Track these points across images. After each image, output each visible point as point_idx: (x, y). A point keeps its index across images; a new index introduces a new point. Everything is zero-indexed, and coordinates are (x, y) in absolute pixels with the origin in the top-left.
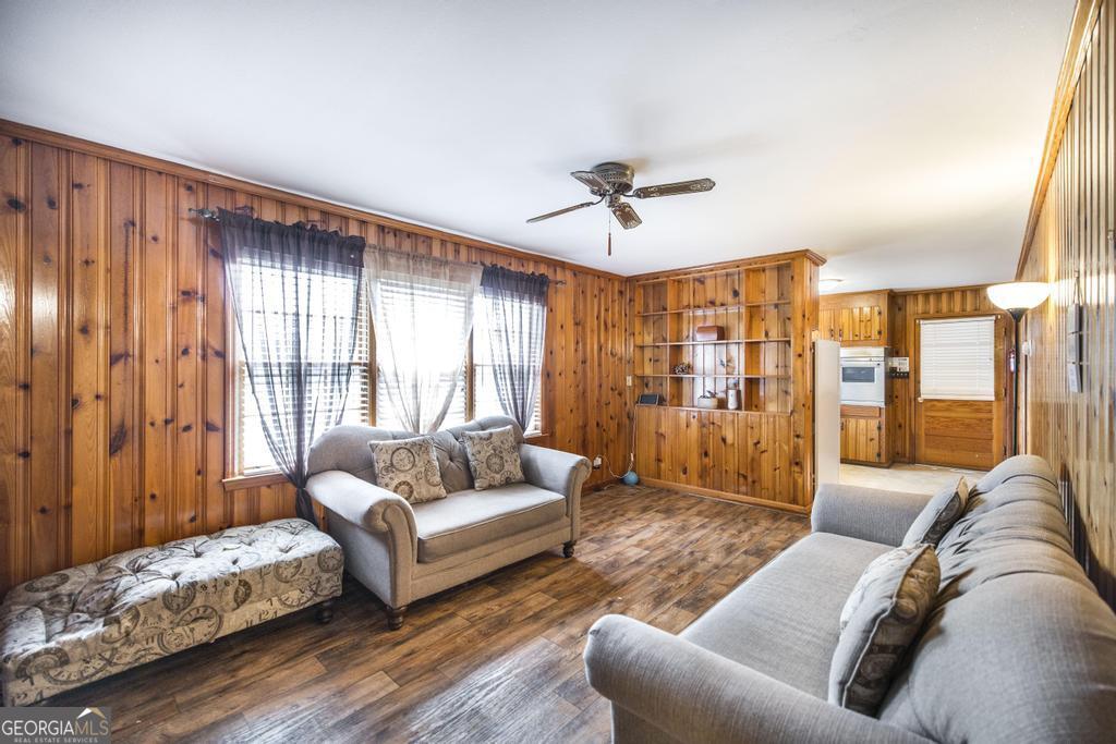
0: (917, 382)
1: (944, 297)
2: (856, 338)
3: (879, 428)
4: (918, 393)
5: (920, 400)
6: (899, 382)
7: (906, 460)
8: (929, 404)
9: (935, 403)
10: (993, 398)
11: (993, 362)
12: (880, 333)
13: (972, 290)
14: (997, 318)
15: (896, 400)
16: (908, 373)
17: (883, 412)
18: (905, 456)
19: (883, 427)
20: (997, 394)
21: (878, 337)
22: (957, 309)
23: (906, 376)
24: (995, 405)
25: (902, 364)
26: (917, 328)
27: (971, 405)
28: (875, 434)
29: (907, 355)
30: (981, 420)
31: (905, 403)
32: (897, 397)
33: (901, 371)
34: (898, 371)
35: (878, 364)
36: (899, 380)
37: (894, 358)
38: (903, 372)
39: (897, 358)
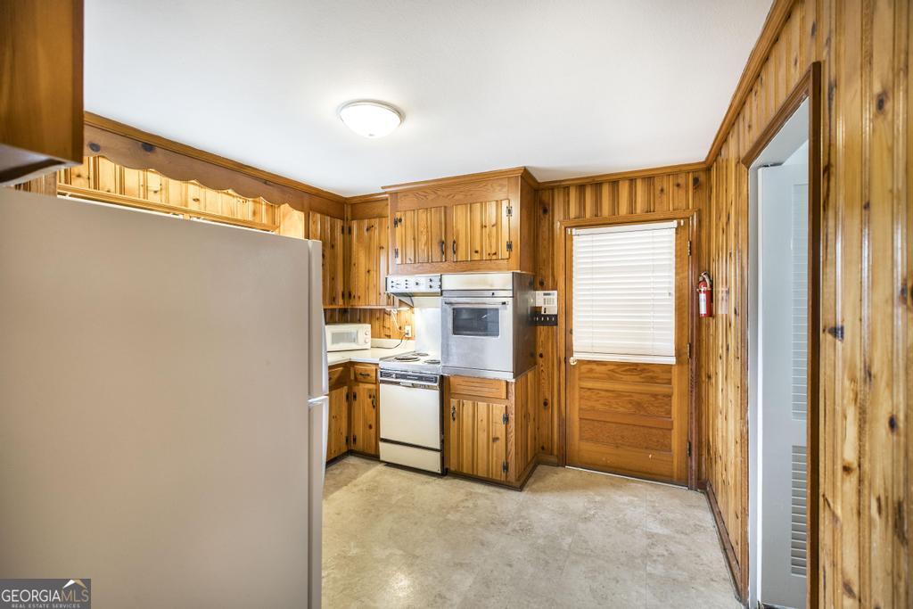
0: (569, 332)
1: (606, 190)
2: (477, 257)
3: (506, 419)
4: (569, 350)
5: (572, 361)
6: (542, 330)
7: (554, 459)
8: (584, 368)
9: (594, 366)
10: (673, 361)
11: (673, 298)
12: (509, 246)
13: (644, 178)
14: (679, 223)
15: (540, 361)
16: (556, 316)
17: (512, 389)
18: (552, 454)
19: (512, 417)
20: (678, 354)
21: (506, 254)
22: (624, 209)
23: (552, 321)
24: (675, 371)
25: (547, 301)
26: (568, 240)
27: (643, 371)
28: (499, 429)
29: (554, 288)
30: (655, 396)
31: (553, 365)
32: (541, 356)
33: (547, 313)
34: (543, 313)
35: (504, 303)
36: (545, 327)
37: (537, 292)
38: (550, 316)
39: (541, 293)
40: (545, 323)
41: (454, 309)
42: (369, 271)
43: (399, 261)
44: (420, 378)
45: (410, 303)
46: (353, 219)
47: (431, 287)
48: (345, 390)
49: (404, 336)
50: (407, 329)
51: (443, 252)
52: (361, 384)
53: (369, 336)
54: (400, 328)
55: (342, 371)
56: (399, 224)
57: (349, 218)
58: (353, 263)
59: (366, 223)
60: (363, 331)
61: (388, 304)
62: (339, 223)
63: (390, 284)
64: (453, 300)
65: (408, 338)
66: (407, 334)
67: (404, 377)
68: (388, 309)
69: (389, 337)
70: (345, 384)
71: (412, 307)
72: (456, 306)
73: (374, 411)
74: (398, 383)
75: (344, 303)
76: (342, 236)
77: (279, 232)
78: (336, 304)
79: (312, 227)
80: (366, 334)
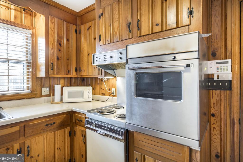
2: (158, 29)
16: (230, 82)
23: (225, 86)
25: (220, 69)
29: (228, 57)
31: (225, 124)
32: (213, 115)
33: (220, 79)
34: (215, 79)
35: (188, 66)
36: (217, 92)
37: (210, 62)
38: (223, 82)
39: (214, 62)
40: (217, 88)
41: (136, 74)
42: (89, 55)
43: (101, 43)
44: (111, 130)
45: (114, 74)
46: (81, 25)
47: (121, 58)
48: (68, 129)
49: (111, 94)
50: (113, 90)
51: (130, 31)
52: (78, 126)
53: (91, 94)
54: (109, 90)
55: (65, 117)
56: (101, 17)
57: (80, 24)
58: (81, 51)
59: (88, 25)
60: (87, 91)
61: (98, 75)
62: (73, 27)
63: (95, 59)
64: (136, 66)
65: (114, 96)
66: (113, 93)
67: (100, 127)
68: (100, 77)
69: (104, 94)
70: (68, 125)
71: (115, 77)
72: (138, 71)
73: (84, 146)
74: (96, 131)
75: (77, 74)
76: (75, 34)
77: (36, 31)
78: (70, 75)
79: (51, 26)
80: (89, 92)
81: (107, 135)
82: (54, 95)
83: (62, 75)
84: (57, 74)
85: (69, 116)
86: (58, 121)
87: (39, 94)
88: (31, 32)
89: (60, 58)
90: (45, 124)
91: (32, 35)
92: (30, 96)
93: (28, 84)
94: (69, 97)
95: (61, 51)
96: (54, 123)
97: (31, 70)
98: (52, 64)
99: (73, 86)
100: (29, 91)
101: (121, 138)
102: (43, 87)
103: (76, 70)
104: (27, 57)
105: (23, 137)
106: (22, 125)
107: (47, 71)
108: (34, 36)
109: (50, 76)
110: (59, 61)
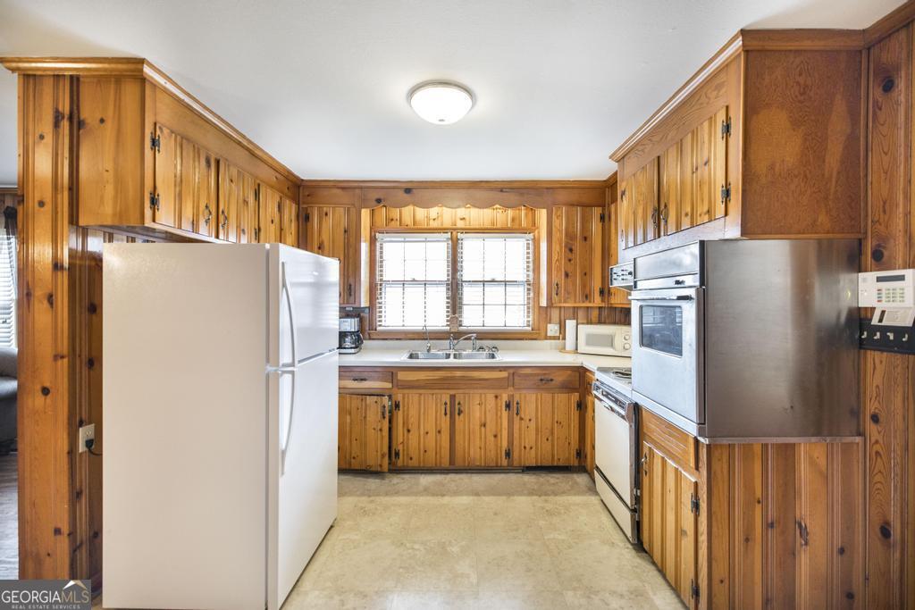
17: (702, 454)
21: (722, 209)
32: (876, 418)
33: (887, 323)
34: (876, 322)
36: (885, 356)
37: (862, 275)
38: (896, 329)
39: (871, 277)
40: (885, 346)
43: (624, 245)
44: (617, 401)
46: (612, 204)
48: (575, 397)
51: (656, 225)
52: (590, 395)
57: (610, 203)
60: (622, 335)
62: (595, 211)
63: (614, 277)
67: (607, 394)
70: (576, 390)
74: (603, 401)
75: (603, 301)
76: (600, 225)
77: (539, 233)
78: (590, 302)
79: (556, 222)
80: (625, 338)
81: (612, 410)
82: (564, 338)
83: (575, 302)
84: (565, 302)
85: (578, 374)
86: (559, 378)
87: (543, 334)
88: (531, 236)
89: (570, 274)
90: (540, 378)
91: (534, 239)
92: (530, 336)
93: (528, 317)
94: (588, 343)
95: (572, 262)
96: (552, 380)
97: (532, 295)
98: (557, 285)
99: (605, 323)
100: (530, 328)
101: (623, 413)
102: (550, 323)
103: (602, 292)
104: (528, 276)
105: (512, 388)
106: (511, 371)
107: (549, 298)
108: (536, 242)
109: (555, 305)
110: (569, 279)
